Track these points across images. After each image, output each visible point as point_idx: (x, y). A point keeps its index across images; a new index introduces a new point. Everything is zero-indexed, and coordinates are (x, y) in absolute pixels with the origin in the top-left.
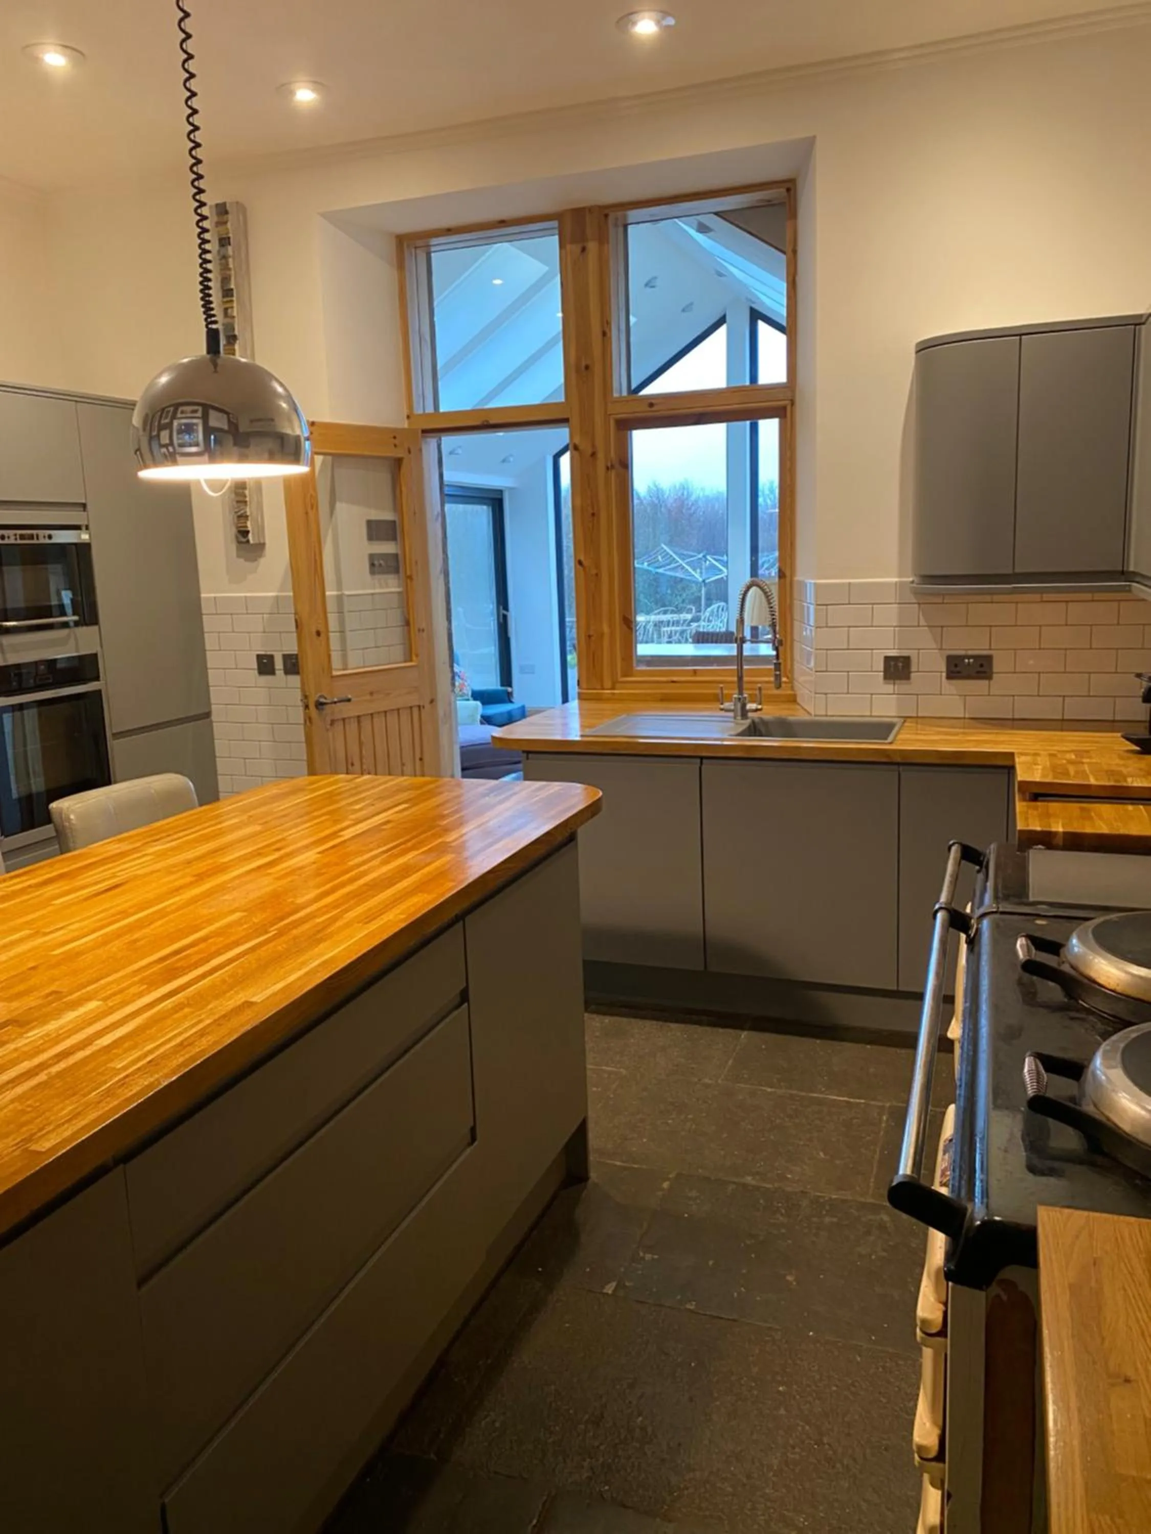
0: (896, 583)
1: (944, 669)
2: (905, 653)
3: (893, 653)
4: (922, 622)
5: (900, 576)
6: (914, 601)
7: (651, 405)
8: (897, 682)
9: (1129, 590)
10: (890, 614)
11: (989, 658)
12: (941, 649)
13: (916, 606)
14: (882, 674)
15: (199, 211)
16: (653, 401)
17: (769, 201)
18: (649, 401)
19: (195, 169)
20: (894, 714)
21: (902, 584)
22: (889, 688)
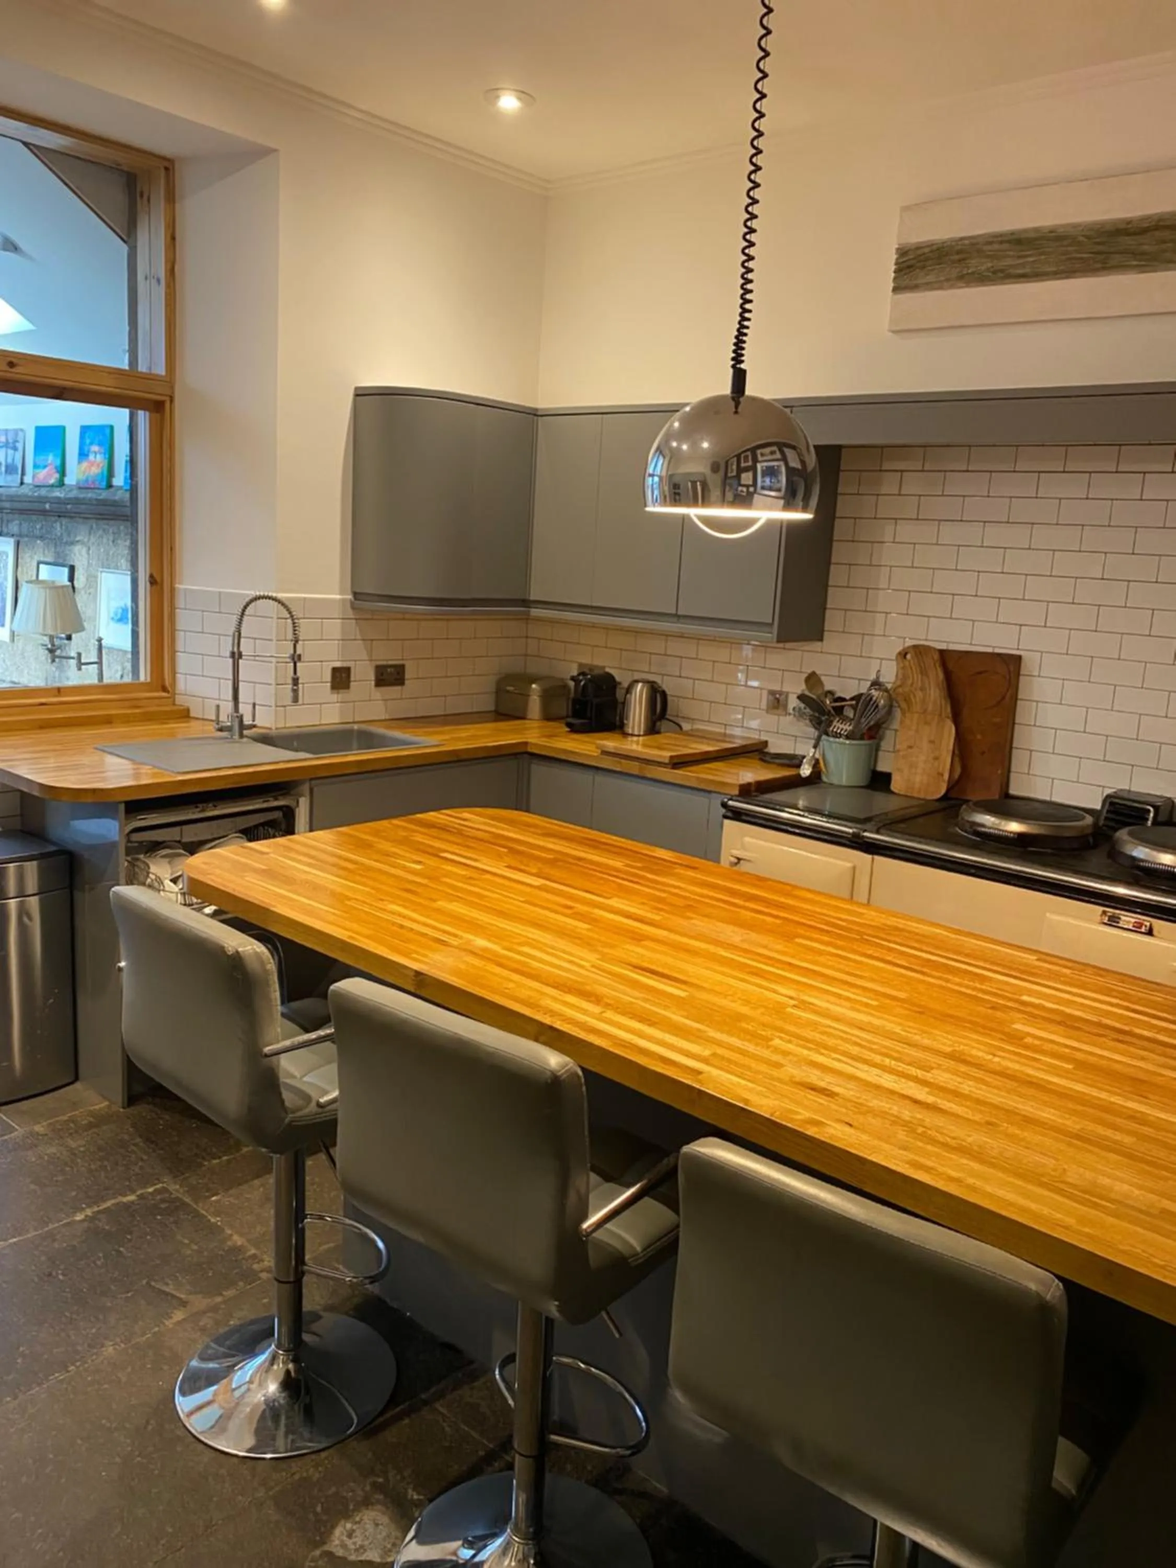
0: (340, 600)
1: (373, 678)
2: (345, 664)
3: (338, 664)
4: (359, 637)
5: (341, 594)
6: (352, 616)
7: (11, 365)
8: (341, 691)
9: (528, 613)
10: (334, 628)
11: (403, 666)
12: (371, 660)
13: (354, 621)
14: (329, 684)
15: (747, 251)
16: (14, 360)
17: (119, 165)
18: (9, 359)
19: (750, 209)
20: (337, 721)
21: (343, 600)
22: (335, 697)
